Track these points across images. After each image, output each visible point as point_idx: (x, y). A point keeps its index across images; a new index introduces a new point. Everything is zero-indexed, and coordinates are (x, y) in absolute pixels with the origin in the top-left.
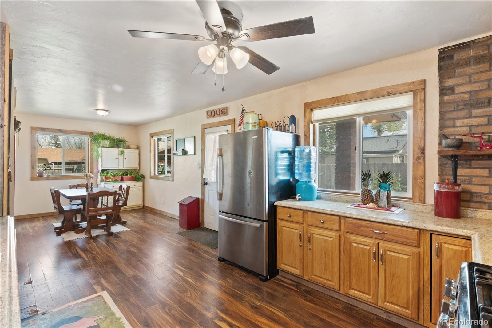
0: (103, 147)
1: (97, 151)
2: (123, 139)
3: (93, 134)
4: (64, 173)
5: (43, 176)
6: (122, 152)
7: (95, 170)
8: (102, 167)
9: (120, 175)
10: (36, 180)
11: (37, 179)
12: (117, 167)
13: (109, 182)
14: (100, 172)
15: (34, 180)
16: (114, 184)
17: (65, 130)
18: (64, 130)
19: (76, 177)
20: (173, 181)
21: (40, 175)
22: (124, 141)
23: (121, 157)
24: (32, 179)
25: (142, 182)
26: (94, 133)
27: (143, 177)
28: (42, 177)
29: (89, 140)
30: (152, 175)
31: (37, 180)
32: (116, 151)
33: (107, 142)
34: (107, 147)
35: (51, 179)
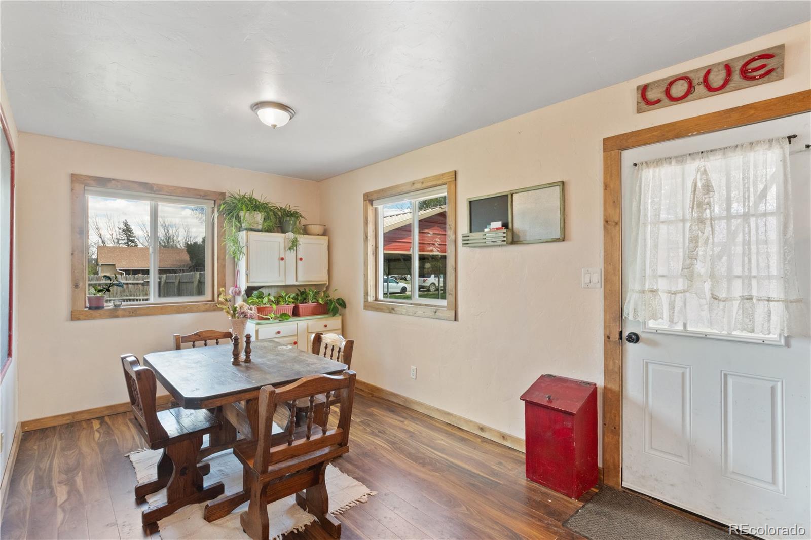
0: (251, 230)
1: (236, 241)
2: (293, 209)
3: (224, 198)
4: (153, 298)
5: (103, 308)
6: (293, 242)
7: (231, 289)
8: (247, 282)
9: (292, 301)
10: (85, 319)
11: (87, 316)
12: (282, 281)
13: (269, 319)
14: (243, 292)
15: (79, 319)
16: (281, 324)
17: (158, 185)
18: (154, 184)
19: (185, 307)
20: (456, 319)
21: (94, 306)
22: (295, 215)
23: (290, 256)
24: (75, 316)
25: (341, 317)
26: (228, 194)
27: (342, 304)
28: (100, 311)
29: (213, 212)
30: (371, 299)
31: (88, 318)
32: (278, 238)
33: (259, 217)
34: (258, 231)
35: (124, 316)
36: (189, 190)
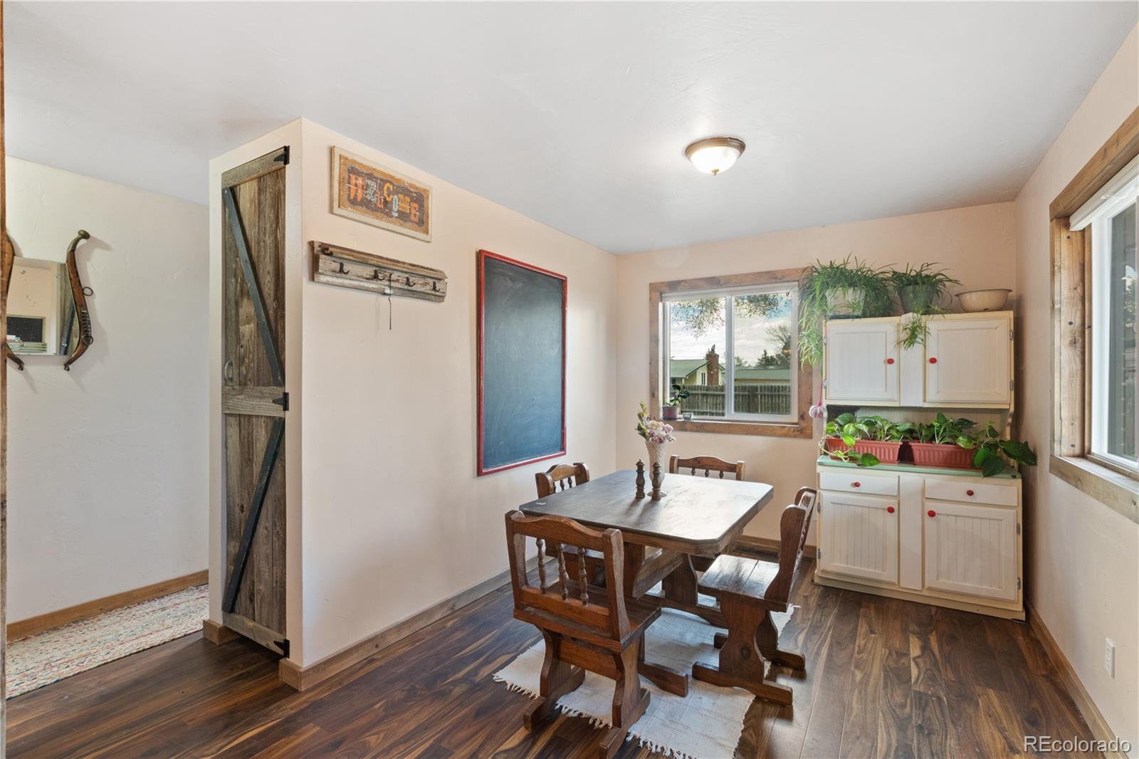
0: (836, 318)
4: (729, 412)
5: (676, 419)
6: (914, 331)
7: (812, 408)
8: (826, 399)
9: (901, 434)
12: (895, 401)
13: (840, 459)
14: (825, 414)
16: (863, 471)
17: (725, 277)
18: (721, 277)
19: (756, 428)
21: (667, 416)
23: (911, 355)
25: (1021, 480)
27: (1029, 456)
35: (692, 431)
36: (761, 274)
